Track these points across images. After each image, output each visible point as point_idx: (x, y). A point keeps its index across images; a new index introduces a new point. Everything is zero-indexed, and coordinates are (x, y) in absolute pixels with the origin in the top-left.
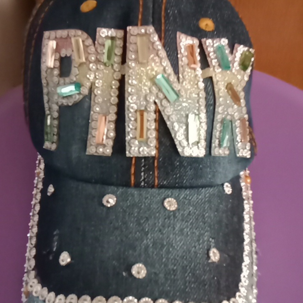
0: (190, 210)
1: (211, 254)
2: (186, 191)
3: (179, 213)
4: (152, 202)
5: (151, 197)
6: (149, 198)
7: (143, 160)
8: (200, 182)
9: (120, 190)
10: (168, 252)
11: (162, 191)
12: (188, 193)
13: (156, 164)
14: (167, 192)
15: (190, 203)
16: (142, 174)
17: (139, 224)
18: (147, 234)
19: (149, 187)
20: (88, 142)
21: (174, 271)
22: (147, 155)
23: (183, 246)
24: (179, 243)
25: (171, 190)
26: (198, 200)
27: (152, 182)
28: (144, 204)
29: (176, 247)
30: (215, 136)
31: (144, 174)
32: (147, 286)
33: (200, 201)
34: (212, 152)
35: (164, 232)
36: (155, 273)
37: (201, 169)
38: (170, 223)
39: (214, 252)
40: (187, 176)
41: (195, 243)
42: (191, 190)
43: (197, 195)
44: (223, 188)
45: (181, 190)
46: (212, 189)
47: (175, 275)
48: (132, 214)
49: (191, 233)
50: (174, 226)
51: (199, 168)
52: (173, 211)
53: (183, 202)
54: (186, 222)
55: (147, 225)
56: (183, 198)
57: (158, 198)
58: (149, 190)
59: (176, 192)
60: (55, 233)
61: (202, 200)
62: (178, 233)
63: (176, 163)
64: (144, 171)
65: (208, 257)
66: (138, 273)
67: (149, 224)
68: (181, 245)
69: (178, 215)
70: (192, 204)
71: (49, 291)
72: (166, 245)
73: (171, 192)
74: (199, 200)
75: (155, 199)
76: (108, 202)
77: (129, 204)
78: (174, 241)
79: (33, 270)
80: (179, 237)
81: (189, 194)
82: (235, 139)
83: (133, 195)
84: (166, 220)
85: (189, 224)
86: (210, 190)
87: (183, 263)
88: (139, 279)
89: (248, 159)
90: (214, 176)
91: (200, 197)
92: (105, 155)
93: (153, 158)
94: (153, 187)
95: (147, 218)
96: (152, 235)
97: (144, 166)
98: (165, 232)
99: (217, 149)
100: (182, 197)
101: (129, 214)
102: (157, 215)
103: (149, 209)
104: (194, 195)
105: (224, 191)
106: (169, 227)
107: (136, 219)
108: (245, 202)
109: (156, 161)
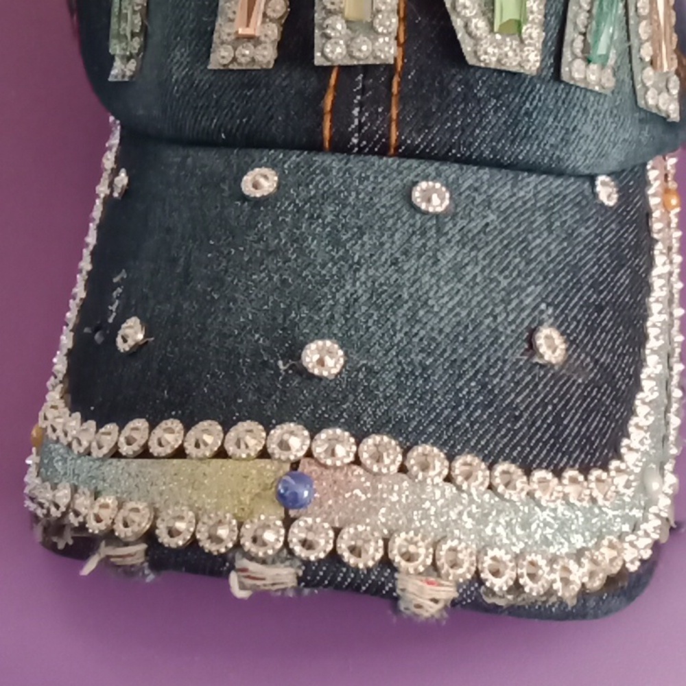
0: (488, 220)
1: (541, 340)
2: (481, 172)
3: (455, 225)
4: (377, 191)
5: (376, 178)
6: (371, 179)
7: (360, 77)
8: (524, 152)
9: (294, 158)
10: (413, 319)
11: (411, 165)
12: (486, 177)
13: (395, 89)
14: (423, 166)
15: (490, 203)
16: (356, 112)
17: (337, 243)
18: (355, 268)
19: (372, 152)
20: (215, 36)
21: (425, 368)
22: (371, 61)
23: (458, 309)
24: (446, 299)
25: (437, 164)
26: (513, 199)
27: (381, 137)
28: (354, 194)
29: (436, 309)
30: (575, 24)
31: (361, 113)
32: (345, 398)
33: (520, 203)
34: (565, 69)
35: (405, 268)
36: (370, 370)
37: (528, 114)
38: (424, 245)
39: (548, 337)
40: (484, 128)
41: (496, 305)
42: (495, 171)
43: (513, 186)
44: (593, 186)
45: (465, 167)
46: (559, 181)
47: (426, 380)
48: (319, 217)
49: (485, 279)
50: (435, 255)
51: (523, 111)
52: (437, 216)
53: (467, 197)
54: (472, 250)
55: (357, 247)
56: (469, 188)
57: (398, 182)
58: (374, 159)
59: (451, 170)
60: (116, 280)
61: (525, 203)
62: (447, 273)
63: (456, 88)
64: (361, 104)
65: (532, 348)
66: (321, 362)
67: (363, 245)
68: (450, 305)
69: (451, 229)
70: (494, 206)
71: (85, 419)
72: (406, 302)
73: (437, 169)
74: (517, 200)
75: (386, 181)
76: (256, 186)
77: (313, 193)
78: (431, 294)
79: (61, 382)
80: (446, 283)
81: (488, 180)
82: (634, 51)
83: (326, 171)
84: (414, 239)
85: (481, 255)
86: (551, 183)
87: (454, 351)
88: (320, 378)
89: (673, 123)
90: (565, 141)
91: (522, 194)
92: (256, 67)
93: (389, 69)
94: (383, 152)
95: (360, 228)
96: (371, 272)
97: (363, 92)
98: (409, 269)
99: (579, 64)
100: (466, 185)
101: (311, 217)
102: (391, 222)
103: (368, 206)
104: (505, 184)
105: (595, 195)
106: (420, 257)
107: (328, 229)
108: (659, 247)
109: (396, 80)
